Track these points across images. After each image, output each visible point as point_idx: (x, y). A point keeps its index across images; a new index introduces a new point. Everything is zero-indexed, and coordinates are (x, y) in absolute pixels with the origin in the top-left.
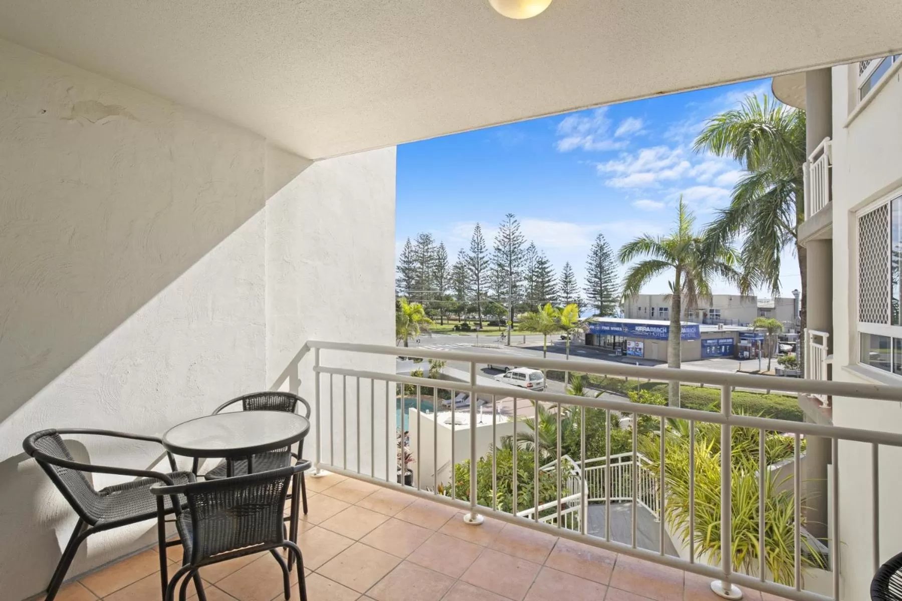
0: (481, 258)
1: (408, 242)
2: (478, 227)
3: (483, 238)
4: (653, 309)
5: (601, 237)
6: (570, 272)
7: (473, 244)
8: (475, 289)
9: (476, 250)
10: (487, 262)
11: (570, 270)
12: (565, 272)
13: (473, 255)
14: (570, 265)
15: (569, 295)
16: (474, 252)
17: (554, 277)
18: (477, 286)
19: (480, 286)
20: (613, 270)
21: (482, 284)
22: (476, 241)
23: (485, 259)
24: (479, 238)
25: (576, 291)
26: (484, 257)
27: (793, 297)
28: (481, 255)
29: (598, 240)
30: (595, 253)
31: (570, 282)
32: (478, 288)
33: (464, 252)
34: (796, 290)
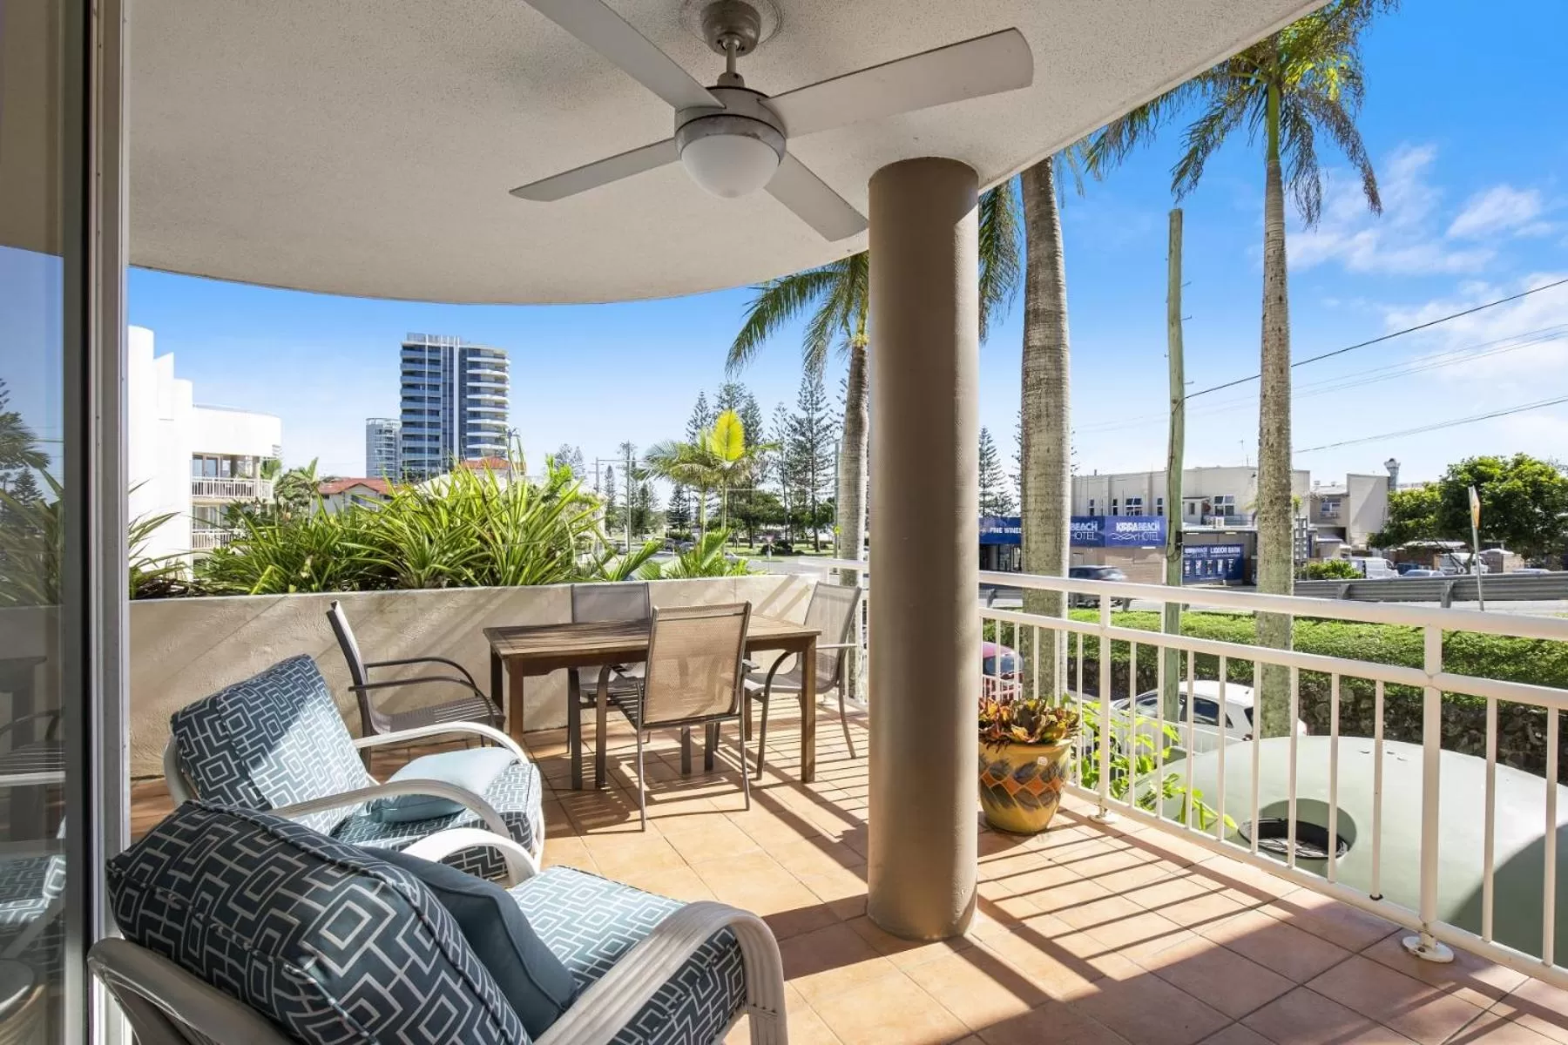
0: (819, 421)
1: (702, 400)
4: (1115, 502)
6: (989, 445)
7: (804, 394)
9: (808, 406)
10: (828, 427)
11: (989, 442)
13: (803, 415)
14: (990, 433)
15: (988, 490)
16: (804, 409)
22: (809, 389)
23: (824, 423)
25: (999, 482)
26: (822, 418)
27: (1388, 474)
28: (817, 416)
31: (989, 464)
33: (784, 410)
34: (1392, 460)
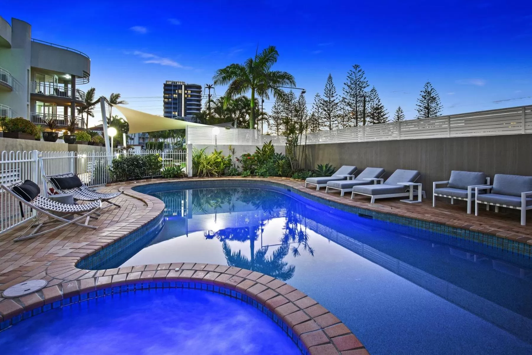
0: (332, 102)
2: (330, 77)
3: (334, 86)
5: (429, 84)
6: (402, 114)
7: (327, 90)
8: (328, 125)
9: (329, 95)
11: (402, 112)
12: (397, 114)
13: (326, 99)
14: (402, 108)
16: (327, 96)
17: (389, 119)
18: (329, 123)
19: (332, 123)
20: (440, 110)
21: (333, 121)
22: (329, 88)
23: (336, 102)
24: (331, 86)
26: (334, 100)
28: (332, 99)
29: (426, 87)
30: (424, 97)
32: (330, 124)
33: (319, 96)
